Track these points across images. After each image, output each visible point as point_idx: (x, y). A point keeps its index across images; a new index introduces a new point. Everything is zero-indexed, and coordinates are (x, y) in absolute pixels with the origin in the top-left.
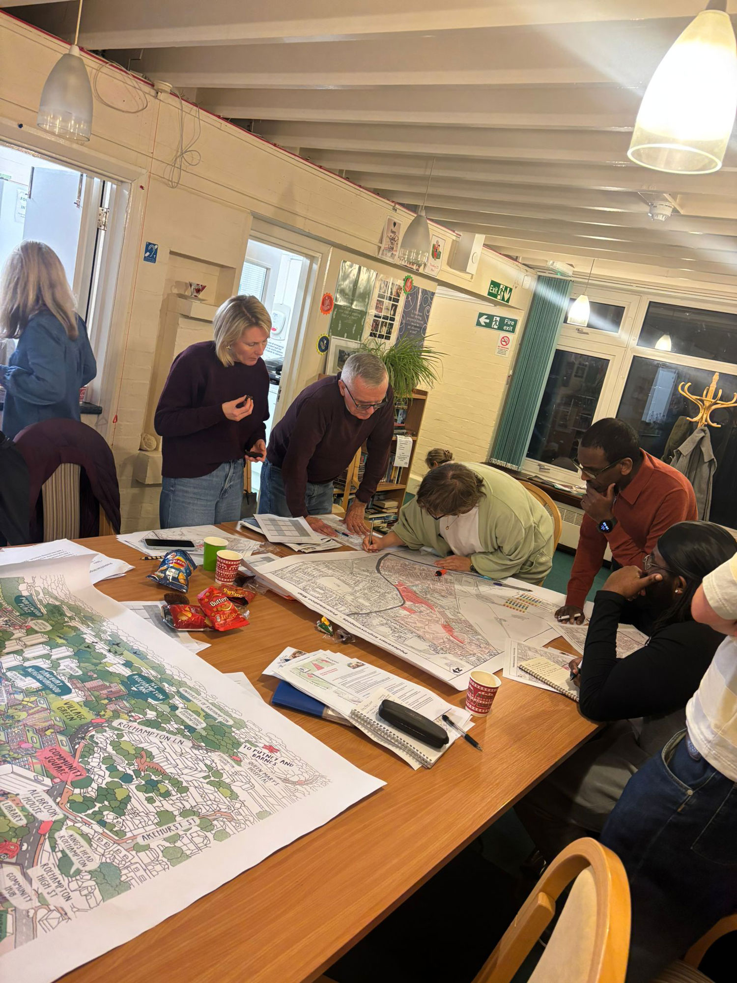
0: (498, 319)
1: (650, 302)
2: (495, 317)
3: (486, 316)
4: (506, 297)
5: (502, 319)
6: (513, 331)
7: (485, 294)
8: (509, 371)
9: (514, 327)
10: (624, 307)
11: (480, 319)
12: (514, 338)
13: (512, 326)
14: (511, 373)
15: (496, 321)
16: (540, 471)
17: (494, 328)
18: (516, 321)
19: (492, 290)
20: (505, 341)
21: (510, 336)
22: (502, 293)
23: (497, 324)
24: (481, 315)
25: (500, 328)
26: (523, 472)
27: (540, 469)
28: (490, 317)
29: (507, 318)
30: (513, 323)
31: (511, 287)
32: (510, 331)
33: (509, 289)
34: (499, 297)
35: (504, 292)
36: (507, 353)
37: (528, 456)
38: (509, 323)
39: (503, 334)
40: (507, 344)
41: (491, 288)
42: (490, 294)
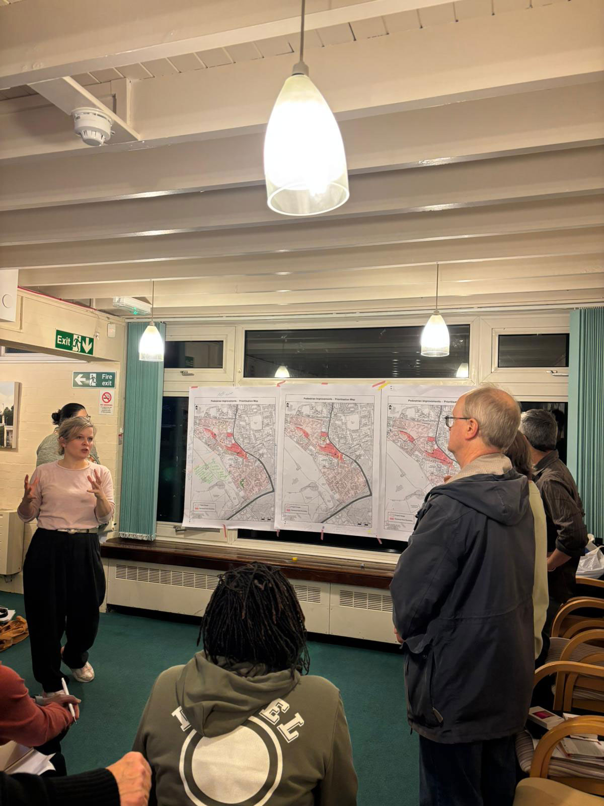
0: (95, 375)
1: (246, 331)
2: (91, 374)
3: (81, 375)
4: (87, 347)
5: (99, 375)
6: (113, 386)
7: (53, 347)
8: (118, 430)
9: (113, 380)
10: (223, 341)
11: (76, 379)
12: (115, 393)
13: (110, 380)
14: (121, 431)
15: (93, 378)
16: (177, 534)
17: (92, 386)
18: (113, 375)
19: (62, 341)
20: (107, 398)
21: (111, 391)
22: (79, 344)
23: (95, 381)
24: (76, 374)
25: (99, 385)
26: (158, 538)
27: (177, 531)
28: (86, 375)
29: (104, 373)
30: (111, 377)
31: (92, 337)
32: (109, 386)
33: (87, 340)
34: (75, 349)
35: (81, 343)
36: (112, 410)
37: (159, 519)
38: (107, 377)
39: (103, 390)
40: (109, 401)
41: (59, 339)
42: (57, 345)
